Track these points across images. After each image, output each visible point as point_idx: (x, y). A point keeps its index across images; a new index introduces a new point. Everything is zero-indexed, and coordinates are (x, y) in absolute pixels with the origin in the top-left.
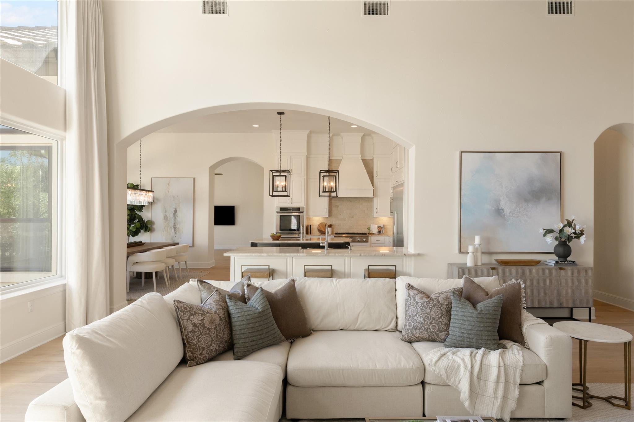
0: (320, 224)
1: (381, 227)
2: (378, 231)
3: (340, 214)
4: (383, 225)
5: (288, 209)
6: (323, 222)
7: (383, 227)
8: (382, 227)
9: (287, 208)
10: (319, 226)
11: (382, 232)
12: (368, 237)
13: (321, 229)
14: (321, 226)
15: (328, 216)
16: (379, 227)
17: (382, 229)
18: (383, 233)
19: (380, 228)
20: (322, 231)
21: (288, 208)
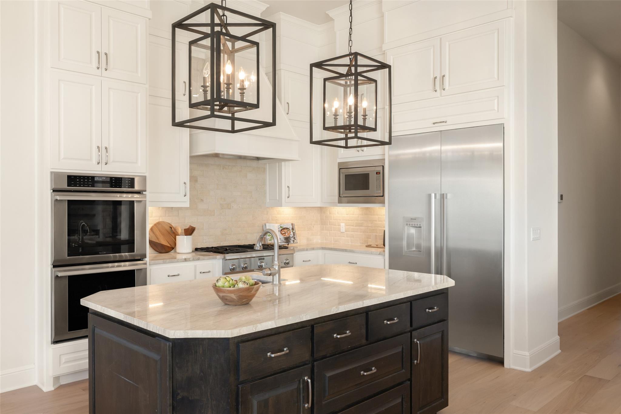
0: (155, 225)
1: (287, 229)
2: (283, 240)
3: (202, 200)
4: (292, 224)
5: (98, 182)
6: (161, 220)
7: (293, 229)
8: (291, 229)
9: (93, 178)
10: (153, 233)
11: (292, 239)
12: (293, 254)
13: (158, 239)
14: (158, 233)
15: (187, 205)
16: (283, 230)
17: (292, 233)
18: (295, 241)
19: (285, 230)
20: (163, 246)
21: (96, 179)
